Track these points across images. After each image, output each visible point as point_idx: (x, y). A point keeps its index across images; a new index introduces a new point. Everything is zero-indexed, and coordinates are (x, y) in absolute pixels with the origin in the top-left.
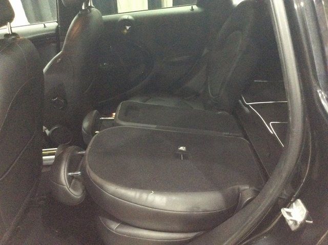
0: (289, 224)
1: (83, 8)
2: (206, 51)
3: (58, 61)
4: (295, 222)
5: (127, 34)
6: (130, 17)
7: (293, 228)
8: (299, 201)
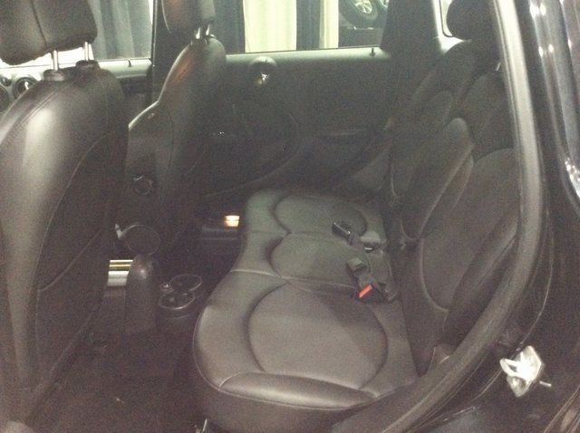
0: (512, 387)
1: (198, 36)
2: (389, 123)
3: (149, 117)
4: (523, 382)
5: (262, 85)
6: (270, 60)
7: (519, 392)
8: (531, 349)
